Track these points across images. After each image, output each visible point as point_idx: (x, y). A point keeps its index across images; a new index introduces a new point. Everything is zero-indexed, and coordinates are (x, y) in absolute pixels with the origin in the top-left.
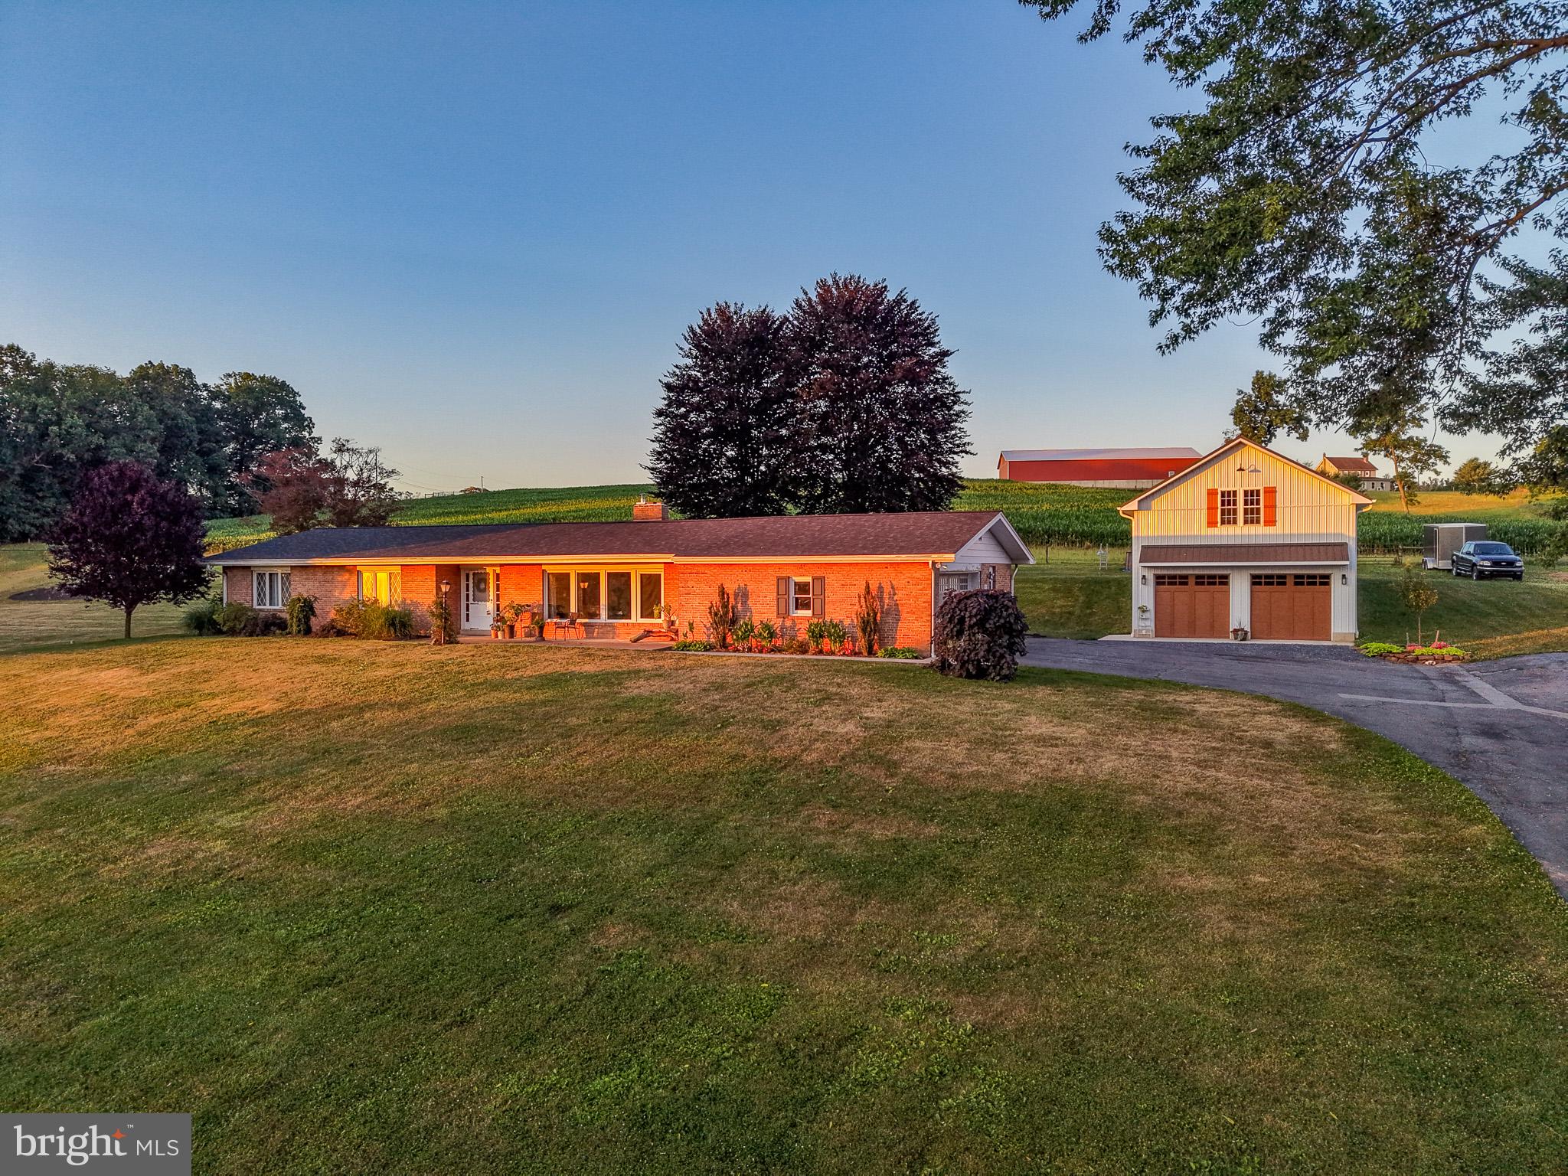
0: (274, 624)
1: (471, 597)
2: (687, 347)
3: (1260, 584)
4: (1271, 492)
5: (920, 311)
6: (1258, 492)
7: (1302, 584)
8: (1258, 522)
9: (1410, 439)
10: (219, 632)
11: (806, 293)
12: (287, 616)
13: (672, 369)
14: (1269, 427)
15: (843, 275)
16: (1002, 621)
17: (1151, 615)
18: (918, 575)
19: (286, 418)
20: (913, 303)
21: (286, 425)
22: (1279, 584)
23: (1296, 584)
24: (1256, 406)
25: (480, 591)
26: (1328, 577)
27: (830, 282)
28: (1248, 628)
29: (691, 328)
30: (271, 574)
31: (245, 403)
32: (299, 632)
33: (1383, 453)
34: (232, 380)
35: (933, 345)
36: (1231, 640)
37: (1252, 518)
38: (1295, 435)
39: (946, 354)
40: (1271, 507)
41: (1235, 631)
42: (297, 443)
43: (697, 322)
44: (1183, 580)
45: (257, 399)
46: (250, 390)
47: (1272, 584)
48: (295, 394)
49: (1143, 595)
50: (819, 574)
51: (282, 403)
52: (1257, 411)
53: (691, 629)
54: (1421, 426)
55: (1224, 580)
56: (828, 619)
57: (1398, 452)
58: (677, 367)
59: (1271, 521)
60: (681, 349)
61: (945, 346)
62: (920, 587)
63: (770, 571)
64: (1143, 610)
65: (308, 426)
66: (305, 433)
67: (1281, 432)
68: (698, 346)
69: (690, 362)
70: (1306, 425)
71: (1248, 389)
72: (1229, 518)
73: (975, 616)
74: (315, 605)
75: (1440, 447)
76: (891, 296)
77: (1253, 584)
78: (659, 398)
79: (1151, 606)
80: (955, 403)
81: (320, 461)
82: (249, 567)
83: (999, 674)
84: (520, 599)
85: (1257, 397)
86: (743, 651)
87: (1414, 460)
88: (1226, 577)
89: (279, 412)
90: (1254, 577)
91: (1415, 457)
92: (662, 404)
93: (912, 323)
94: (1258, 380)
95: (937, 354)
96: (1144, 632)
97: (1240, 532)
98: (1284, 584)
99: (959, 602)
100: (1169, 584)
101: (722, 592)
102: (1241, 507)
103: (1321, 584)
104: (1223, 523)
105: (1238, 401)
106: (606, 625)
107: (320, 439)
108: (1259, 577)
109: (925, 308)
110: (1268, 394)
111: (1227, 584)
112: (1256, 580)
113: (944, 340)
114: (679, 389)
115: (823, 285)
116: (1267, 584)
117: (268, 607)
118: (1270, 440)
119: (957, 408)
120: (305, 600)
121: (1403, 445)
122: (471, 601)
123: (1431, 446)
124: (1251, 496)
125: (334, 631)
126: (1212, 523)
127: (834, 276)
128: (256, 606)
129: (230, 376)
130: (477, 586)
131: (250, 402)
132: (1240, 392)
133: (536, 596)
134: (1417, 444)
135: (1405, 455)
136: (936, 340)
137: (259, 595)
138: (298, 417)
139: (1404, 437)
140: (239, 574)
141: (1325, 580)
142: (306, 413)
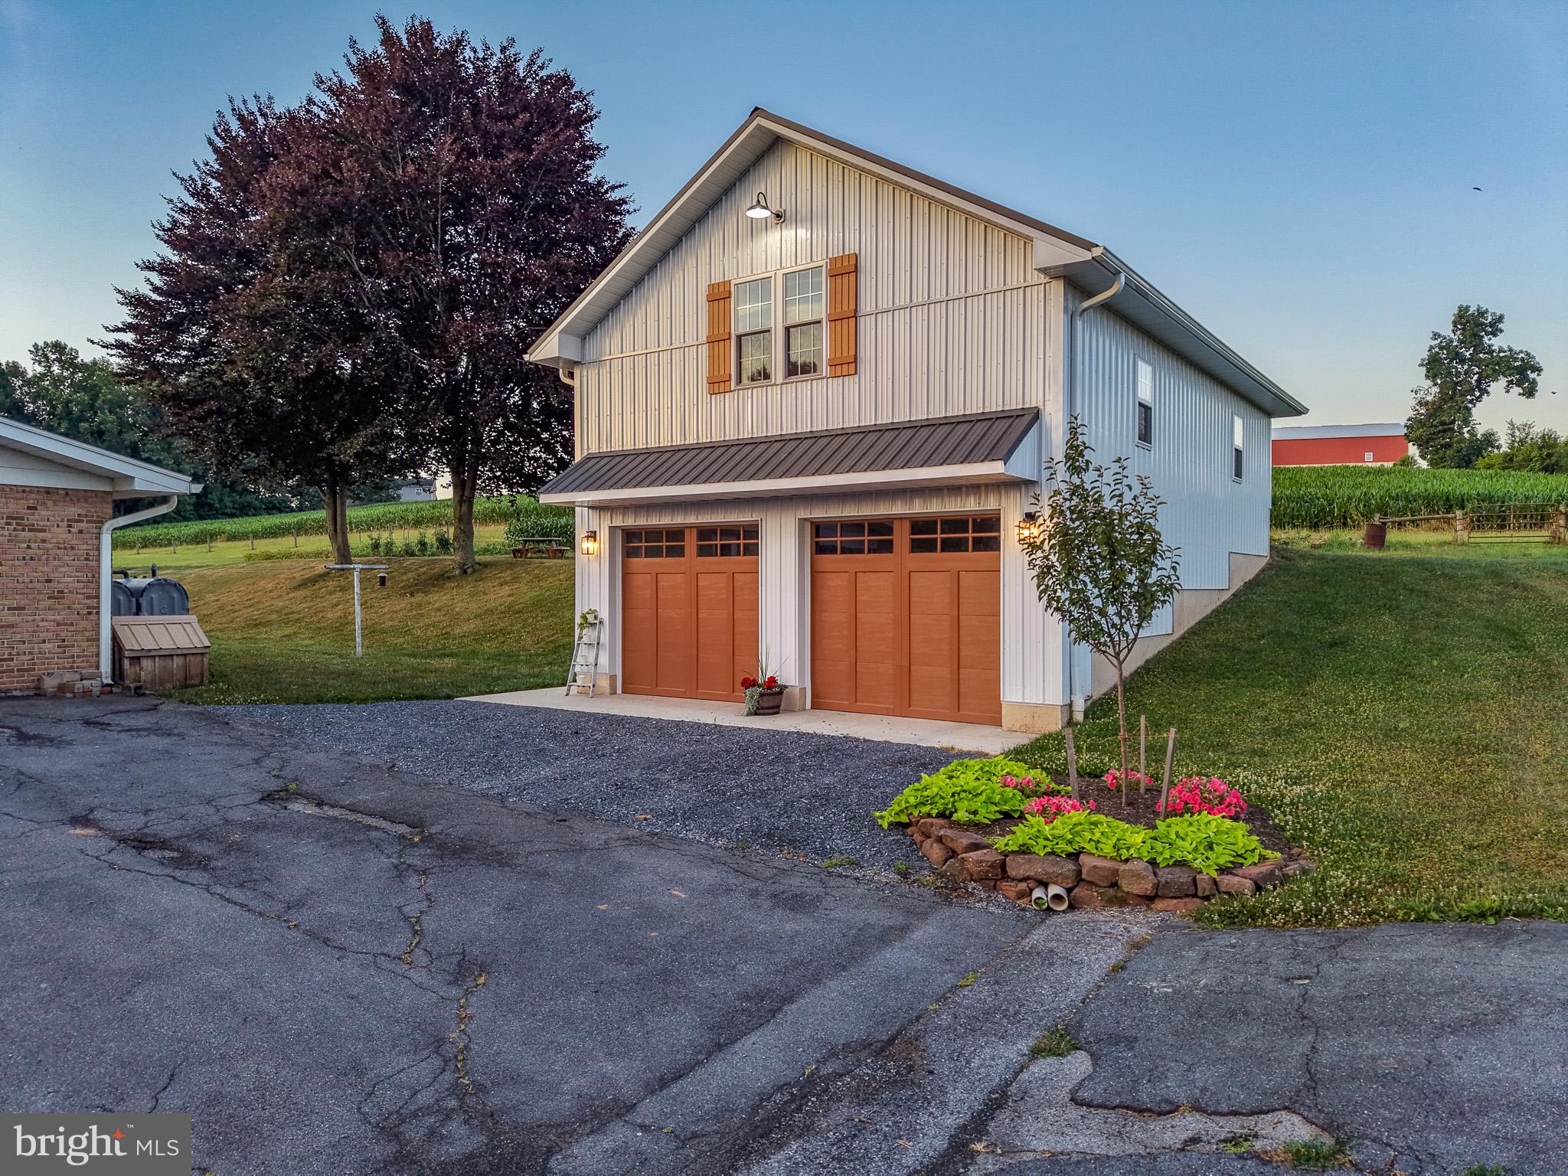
3: (830, 552)
4: (846, 269)
6: (817, 273)
7: (932, 546)
8: (817, 372)
14: (1478, 381)
17: (615, 636)
22: (875, 548)
23: (918, 546)
26: (992, 521)
37: (804, 354)
38: (1516, 390)
40: (847, 319)
44: (674, 539)
47: (859, 551)
52: (1462, 361)
55: (745, 537)
59: (847, 364)
64: (591, 622)
67: (1495, 387)
70: (1533, 376)
71: (1447, 331)
72: (754, 364)
77: (820, 549)
79: (608, 613)
85: (1460, 341)
88: (752, 532)
90: (819, 528)
94: (1462, 317)
97: (775, 404)
98: (888, 548)
100: (650, 553)
102: (777, 326)
103: (977, 545)
104: (741, 378)
105: (1432, 348)
110: (1476, 336)
111: (752, 550)
112: (821, 535)
116: (844, 549)
118: (1480, 399)
124: (802, 290)
126: (714, 386)
132: (1436, 336)
141: (986, 530)
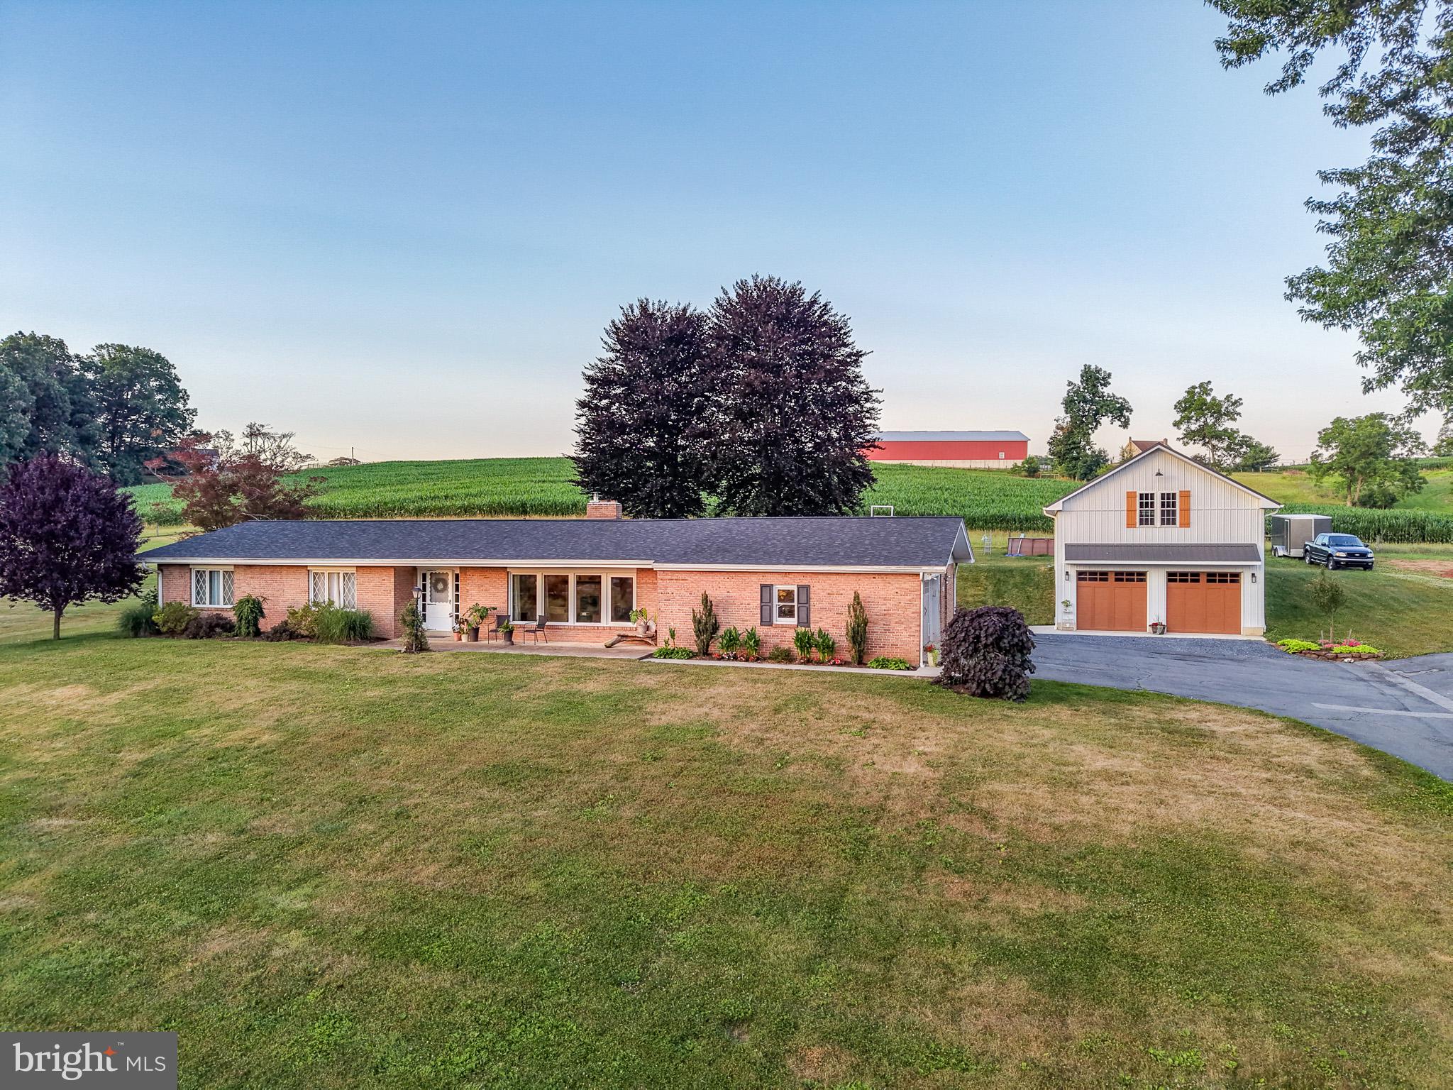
0: (218, 625)
1: (428, 598)
2: (610, 341)
3: (1175, 580)
4: (1186, 495)
5: (833, 312)
6: (1174, 495)
7: (1214, 581)
8: (1174, 523)
9: (1225, 430)
10: (158, 633)
11: (726, 293)
12: (234, 619)
13: (594, 361)
14: (1095, 415)
15: (764, 276)
16: (1016, 640)
17: (1073, 609)
18: (906, 586)
19: (160, 389)
20: (826, 305)
21: (160, 397)
22: (1192, 581)
23: (1209, 581)
24: (1084, 397)
25: (437, 591)
26: (1237, 575)
27: (751, 283)
28: (1164, 623)
29: (613, 322)
30: (211, 572)
31: (120, 375)
32: (248, 634)
33: (1201, 442)
34: (104, 352)
35: (845, 345)
36: (1148, 633)
37: (1168, 519)
38: (1117, 423)
39: (859, 354)
40: (1186, 510)
41: (1155, 625)
42: (172, 415)
43: (619, 317)
44: (1104, 576)
45: (131, 371)
46: (124, 362)
47: (1186, 581)
48: (171, 366)
49: (1066, 589)
50: (805, 582)
51: (159, 376)
52: (1085, 401)
53: (673, 635)
54: (1235, 420)
55: (1141, 577)
56: (814, 628)
57: (1214, 442)
58: (600, 360)
59: (1185, 524)
60: (606, 343)
61: (858, 348)
62: (908, 597)
63: (754, 578)
64: (1066, 604)
65: (182, 398)
66: (180, 405)
67: (1105, 420)
68: (620, 341)
69: (612, 355)
70: (1127, 414)
71: (1077, 381)
72: (1147, 520)
73: (992, 635)
74: (264, 606)
75: (1251, 438)
76: (807, 298)
77: (1169, 580)
78: (581, 391)
79: (1074, 601)
80: (867, 400)
81: (194, 433)
82: (188, 565)
83: (1015, 693)
84: (485, 601)
85: (1084, 388)
86: (729, 659)
87: (1229, 449)
88: (1144, 574)
89: (153, 384)
90: (1169, 574)
91: (1229, 446)
92: (584, 396)
93: (825, 323)
94: (1086, 372)
95: (849, 355)
96: (1068, 625)
97: (1158, 534)
98: (1198, 581)
99: (972, 620)
100: (1090, 580)
101: (705, 599)
102: (1158, 508)
103: (1232, 581)
104: (1141, 523)
105: (1069, 392)
106: (575, 628)
107: (195, 410)
108: (1174, 574)
109: (838, 310)
110: (1094, 386)
111: (1144, 580)
112: (1171, 577)
113: (857, 340)
114: (602, 381)
115: (742, 285)
116: (1181, 581)
117: (207, 605)
118: (1096, 427)
119: (868, 405)
120: (254, 600)
121: (1219, 437)
122: (428, 601)
123: (1243, 437)
124: (1168, 499)
125: (285, 633)
126: (1130, 524)
127: (755, 278)
128: (194, 605)
129: (102, 347)
130: (434, 586)
131: (125, 374)
132: (1070, 383)
133: (500, 597)
134: (1231, 435)
135: (1220, 445)
136: (850, 340)
137: (198, 593)
138: (171, 388)
139: (1220, 429)
140: (176, 573)
141: (1235, 578)
142: (181, 385)
